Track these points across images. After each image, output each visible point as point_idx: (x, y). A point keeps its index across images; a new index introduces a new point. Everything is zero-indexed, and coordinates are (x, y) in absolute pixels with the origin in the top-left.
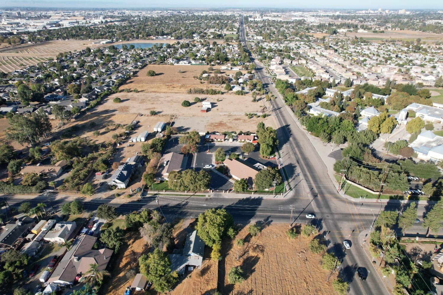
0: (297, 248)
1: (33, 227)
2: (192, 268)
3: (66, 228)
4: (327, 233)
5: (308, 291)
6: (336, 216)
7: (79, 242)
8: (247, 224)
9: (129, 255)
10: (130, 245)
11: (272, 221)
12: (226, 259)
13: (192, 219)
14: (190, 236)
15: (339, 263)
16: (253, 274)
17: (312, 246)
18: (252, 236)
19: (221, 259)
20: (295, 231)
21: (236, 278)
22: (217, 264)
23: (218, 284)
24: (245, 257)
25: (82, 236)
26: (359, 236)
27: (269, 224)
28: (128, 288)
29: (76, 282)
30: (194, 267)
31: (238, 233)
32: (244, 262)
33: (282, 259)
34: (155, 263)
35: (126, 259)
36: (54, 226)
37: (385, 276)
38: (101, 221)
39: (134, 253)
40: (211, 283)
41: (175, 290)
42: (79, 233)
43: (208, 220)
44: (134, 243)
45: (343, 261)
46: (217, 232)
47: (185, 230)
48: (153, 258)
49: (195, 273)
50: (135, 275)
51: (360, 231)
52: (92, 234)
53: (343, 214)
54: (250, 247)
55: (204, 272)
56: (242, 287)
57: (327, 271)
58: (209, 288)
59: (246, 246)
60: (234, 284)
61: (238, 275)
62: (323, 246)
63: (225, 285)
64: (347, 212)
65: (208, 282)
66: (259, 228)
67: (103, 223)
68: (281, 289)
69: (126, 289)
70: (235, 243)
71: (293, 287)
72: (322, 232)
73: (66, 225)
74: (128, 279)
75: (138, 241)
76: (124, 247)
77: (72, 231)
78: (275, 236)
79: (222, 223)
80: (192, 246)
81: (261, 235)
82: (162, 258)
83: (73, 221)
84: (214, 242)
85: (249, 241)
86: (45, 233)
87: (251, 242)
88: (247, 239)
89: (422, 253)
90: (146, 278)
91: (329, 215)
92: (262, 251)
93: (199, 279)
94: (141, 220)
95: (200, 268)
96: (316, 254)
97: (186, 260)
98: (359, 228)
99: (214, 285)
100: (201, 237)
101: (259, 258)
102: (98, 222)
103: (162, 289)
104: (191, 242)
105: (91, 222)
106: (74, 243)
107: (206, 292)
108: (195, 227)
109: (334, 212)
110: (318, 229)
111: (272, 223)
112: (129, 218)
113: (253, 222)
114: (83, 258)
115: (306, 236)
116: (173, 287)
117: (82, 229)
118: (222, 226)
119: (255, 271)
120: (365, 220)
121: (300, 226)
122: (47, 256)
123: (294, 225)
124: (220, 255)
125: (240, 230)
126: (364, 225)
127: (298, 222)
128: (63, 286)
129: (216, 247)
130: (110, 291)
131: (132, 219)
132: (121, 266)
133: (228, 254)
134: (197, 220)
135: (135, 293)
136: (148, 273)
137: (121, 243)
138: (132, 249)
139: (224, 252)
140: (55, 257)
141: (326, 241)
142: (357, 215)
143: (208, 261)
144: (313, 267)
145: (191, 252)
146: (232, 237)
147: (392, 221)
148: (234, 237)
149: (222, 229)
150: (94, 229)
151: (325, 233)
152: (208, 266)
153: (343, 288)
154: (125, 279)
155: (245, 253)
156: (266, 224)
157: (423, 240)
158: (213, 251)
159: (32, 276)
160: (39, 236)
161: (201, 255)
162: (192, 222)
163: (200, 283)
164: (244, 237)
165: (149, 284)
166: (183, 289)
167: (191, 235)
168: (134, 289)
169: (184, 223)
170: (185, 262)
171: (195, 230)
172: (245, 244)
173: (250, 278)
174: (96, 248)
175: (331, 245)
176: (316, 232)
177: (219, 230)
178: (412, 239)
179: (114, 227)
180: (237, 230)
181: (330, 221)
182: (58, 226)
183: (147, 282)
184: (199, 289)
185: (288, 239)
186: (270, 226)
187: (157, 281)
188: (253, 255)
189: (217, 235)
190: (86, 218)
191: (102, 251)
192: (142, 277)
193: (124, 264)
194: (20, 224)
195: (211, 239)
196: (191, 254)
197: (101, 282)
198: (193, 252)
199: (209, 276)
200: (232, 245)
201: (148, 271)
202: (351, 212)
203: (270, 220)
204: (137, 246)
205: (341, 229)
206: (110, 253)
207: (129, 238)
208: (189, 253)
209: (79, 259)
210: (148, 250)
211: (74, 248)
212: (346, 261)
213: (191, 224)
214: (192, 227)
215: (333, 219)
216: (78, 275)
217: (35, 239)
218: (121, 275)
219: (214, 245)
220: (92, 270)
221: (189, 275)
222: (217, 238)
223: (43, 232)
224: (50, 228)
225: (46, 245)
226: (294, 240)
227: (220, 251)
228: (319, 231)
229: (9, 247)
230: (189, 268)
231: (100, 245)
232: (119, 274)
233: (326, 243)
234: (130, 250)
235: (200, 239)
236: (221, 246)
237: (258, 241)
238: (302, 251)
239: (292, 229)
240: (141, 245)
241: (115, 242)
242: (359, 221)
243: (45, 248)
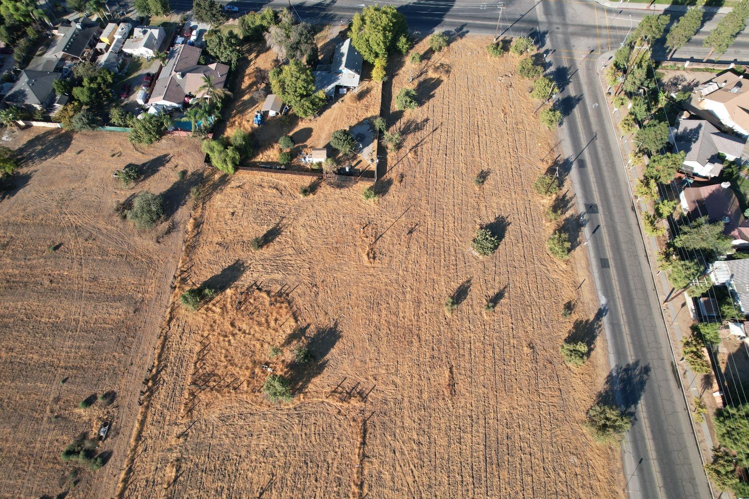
0: (500, 71)
1: (101, 33)
2: (345, 90)
3: (151, 36)
4: (551, 52)
5: (505, 123)
6: (571, 29)
7: (176, 55)
8: (428, 34)
9: (253, 73)
10: (251, 60)
11: (467, 32)
12: (393, 80)
13: (342, 25)
14: (340, 47)
15: (556, 90)
16: (431, 100)
17: (523, 68)
18: (434, 52)
19: (386, 79)
20: (500, 46)
21: (406, 101)
22: (381, 86)
23: (382, 110)
24: (422, 79)
25: (179, 46)
26: (599, 59)
27: (462, 36)
28: (258, 112)
29: (186, 105)
30: (348, 89)
31: (413, 47)
32: (420, 84)
33: (475, 83)
34: (292, 76)
35: (250, 79)
36: (131, 33)
37: (616, 109)
38: (201, 26)
39: (258, 70)
40: (371, 110)
41: (322, 116)
42: (173, 44)
43: (368, 22)
44: (258, 58)
45: (563, 89)
46: (382, 38)
47: (333, 41)
48: (289, 70)
49: (348, 97)
50: (266, 96)
51: (602, 53)
52: (192, 44)
53: (583, 26)
54: (431, 66)
55: (361, 96)
56: (414, 115)
57: (537, 100)
58: (369, 115)
59: (424, 65)
60: (404, 111)
61: (410, 97)
62: (540, 69)
63: (391, 112)
64: (591, 23)
65: (367, 108)
66: (447, 38)
67: (205, 31)
68: (468, 120)
69: (256, 113)
70: (408, 60)
71: (485, 117)
72: (542, 50)
73: (149, 31)
74: (257, 102)
75: (262, 56)
76: (244, 63)
77: (161, 40)
78: (469, 53)
79: (390, 26)
80: (344, 59)
81: (448, 51)
82: (302, 70)
83: (159, 26)
84: (377, 55)
85: (429, 59)
86: (122, 42)
87: (432, 60)
88: (427, 56)
89: (685, 83)
90: (282, 99)
91: (560, 26)
92: (448, 72)
93: (355, 105)
94: (265, 23)
95: (356, 91)
96: (527, 79)
97: (336, 79)
98: (602, 48)
99: (375, 110)
100: (357, 48)
101: (442, 81)
102: (198, 29)
103: (305, 112)
104: (342, 55)
105: (186, 28)
106: (171, 56)
107: (365, 119)
108: (349, 33)
109: (569, 22)
110: (538, 46)
111: (467, 35)
112: (244, 20)
113: (438, 31)
114: (188, 74)
115: (517, 55)
116: (320, 114)
117: (175, 38)
118: (389, 31)
119: (434, 96)
120: (615, 37)
121: (510, 41)
122: (136, 75)
123: (500, 39)
124: (385, 73)
125: (417, 43)
126: (612, 43)
127: (508, 36)
128: (170, 109)
129: (379, 64)
130: (235, 116)
131: (250, 22)
132: (243, 87)
133: (397, 75)
134: (351, 25)
135: (268, 119)
136: (284, 92)
137: (239, 56)
138: (256, 66)
139: (392, 69)
140: (148, 74)
141: (546, 63)
142: (606, 28)
143: (367, 82)
144: (518, 95)
145: (342, 68)
146: (404, 51)
147: (657, 32)
148: (407, 52)
149: (389, 34)
150: (193, 38)
151: (547, 52)
152: (367, 88)
153: (553, 118)
154: (253, 102)
155: (421, 74)
156: (459, 35)
157: (696, 66)
158: (375, 68)
159: (125, 98)
160: (115, 45)
161: (356, 71)
162: (343, 30)
163: (357, 109)
164: (422, 53)
165: (286, 108)
166: (333, 116)
167: (343, 45)
168: (266, 113)
169: (330, 31)
170: (335, 80)
171: (348, 38)
172: (423, 61)
173: (426, 104)
174: (203, 63)
175: (552, 69)
176: (533, 50)
177: (384, 35)
178: (679, 65)
179: (225, 33)
180: (413, 42)
181: (560, 36)
182: (137, 31)
183: (284, 105)
184: (355, 115)
185: (489, 57)
186: (464, 39)
187: (296, 102)
188: (434, 77)
189: (381, 44)
190: (176, 23)
191: (213, 66)
192: (276, 98)
193: (247, 85)
194: (79, 26)
195: (372, 51)
196: (343, 71)
197: (219, 105)
198: (345, 67)
199: (369, 100)
200: (404, 62)
201: (284, 88)
202: (597, 24)
203: (465, 29)
204: (263, 62)
205: (573, 48)
206: (226, 69)
207: (250, 51)
208: (340, 69)
209: (183, 75)
210: (278, 65)
211: (172, 62)
212: (568, 90)
213: (340, 32)
214: (343, 36)
215: (564, 33)
216: (187, 96)
217: (110, 50)
218: (246, 97)
219: (377, 61)
220: (205, 86)
221: (342, 99)
222: (380, 49)
223: (118, 41)
224: (127, 35)
225: (128, 59)
226: (497, 58)
227: (385, 69)
228: (538, 49)
229: (78, 59)
230: (340, 90)
231: (208, 58)
232: (243, 97)
233: (546, 66)
234: (253, 67)
235: (356, 51)
236: (387, 62)
237: (443, 58)
238: (507, 74)
239: (498, 44)
240: (268, 60)
241: (231, 52)
242: (607, 36)
243: (129, 63)
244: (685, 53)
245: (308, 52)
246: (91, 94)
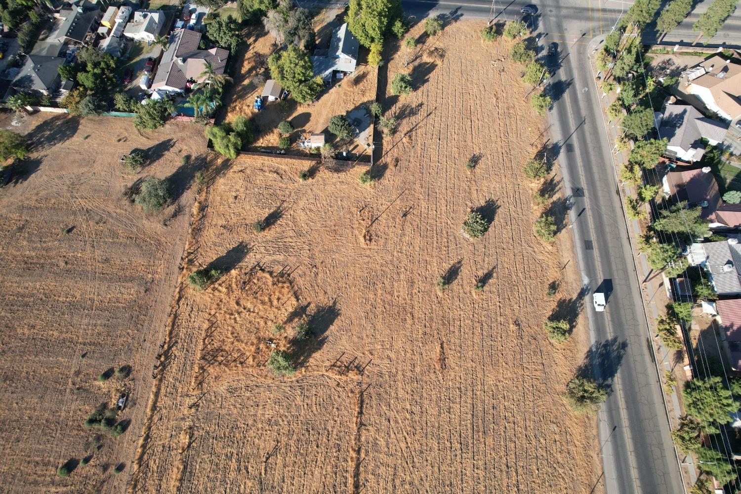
0: (493, 55)
1: (102, 17)
2: (342, 74)
3: (152, 20)
4: (543, 36)
5: (497, 108)
6: (564, 12)
7: (177, 39)
8: (423, 18)
9: (252, 57)
10: (250, 45)
11: (462, 15)
12: (389, 65)
13: (339, 9)
14: (337, 31)
15: (547, 75)
16: (426, 85)
17: (516, 52)
18: (428, 36)
19: (381, 64)
20: (493, 30)
21: (401, 87)
22: (377, 71)
23: (377, 95)
24: (416, 63)
25: (179, 31)
26: (590, 43)
27: (456, 19)
28: (258, 97)
29: (188, 90)
30: (345, 73)
31: (409, 30)
32: (415, 69)
33: (469, 68)
34: (291, 63)
35: (249, 63)
36: (131, 16)
37: (605, 94)
38: (201, 9)
39: (258, 55)
40: (367, 94)
41: (320, 101)
42: (173, 28)
43: (364, 7)
44: (257, 42)
45: (554, 74)
46: (377, 23)
47: (329, 24)
48: (288, 56)
49: (345, 81)
50: (265, 82)
51: (594, 36)
52: (192, 28)
53: (576, 8)
54: (425, 50)
55: (358, 80)
56: (408, 100)
57: (528, 85)
58: (365, 100)
59: (418, 49)
60: (399, 96)
61: (405, 82)
62: (532, 53)
63: (387, 96)
64: (584, 5)
65: (363, 93)
66: (441, 22)
67: (204, 14)
68: (461, 104)
69: (256, 98)
70: (403, 44)
71: (478, 102)
72: (535, 34)
73: (150, 15)
74: (257, 87)
75: (261, 40)
76: (243, 47)
77: (162, 25)
78: (463, 37)
79: (385, 12)
80: (341, 44)
81: (443, 35)
82: (301, 56)
83: (158, 9)
84: (373, 40)
85: (424, 43)
86: (123, 26)
87: (427, 44)
88: (421, 40)
89: (673, 67)
90: (281, 84)
91: (553, 9)
92: (442, 56)
93: (352, 89)
94: (263, 7)
95: (353, 76)
96: (520, 63)
97: (334, 64)
98: (594, 32)
99: (372, 95)
100: (353, 33)
101: (437, 65)
102: (197, 13)
103: (304, 98)
104: (339, 40)
105: (185, 10)
106: (172, 40)
107: (361, 104)
108: (345, 18)
109: (562, 4)
110: (531, 30)
111: (461, 18)
112: (243, 4)
113: (433, 14)
114: (189, 60)
115: (510, 39)
116: (318, 98)
117: (175, 22)
118: (385, 16)
119: (428, 81)
120: (606, 20)
121: (504, 25)
122: (137, 59)
123: (494, 22)
124: (380, 58)
125: (412, 26)
126: (603, 26)
127: (501, 19)
128: (173, 94)
129: (375, 48)
130: (235, 101)
131: (248, 6)
132: (243, 72)
133: (393, 59)
134: (347, 9)
135: (268, 103)
136: (283, 78)
137: (238, 41)
138: (255, 50)
139: (387, 55)
140: (150, 59)
141: (538, 47)
142: (598, 10)
143: (363, 67)
144: (510, 80)
145: (339, 53)
146: (400, 35)
147: (647, 16)
148: (403, 36)
149: (385, 20)
150: (193, 22)
151: (539, 36)
152: (364, 73)
153: (543, 104)
154: (252, 87)
155: (416, 58)
156: (453, 19)
157: (685, 49)
158: (371, 53)
159: (128, 83)
160: (117, 29)
161: (353, 56)
162: (340, 13)
163: (353, 94)
164: (417, 37)
165: (285, 93)
166: (331, 100)
167: (339, 29)
168: (266, 98)
169: (327, 15)
170: (332, 66)
171: (345, 22)
172: (418, 45)
173: (421, 89)
174: (204, 48)
175: (544, 53)
176: (526, 34)
177: (381, 22)
178: (669, 48)
179: (224, 18)
180: (408, 26)
181: (553, 19)
182: (138, 15)
183: (283, 90)
184: (352, 100)
185: (482, 41)
186: (458, 23)
187: (295, 88)
188: (428, 61)
189: (377, 29)
190: (176, 6)
191: (213, 51)
192: (275, 83)
193: (247, 69)
194: (80, 10)
195: (367, 36)
196: (340, 56)
197: (221, 90)
198: (342, 52)
199: (366, 85)
200: (399, 46)
201: (283, 74)
202: (590, 6)
203: (459, 13)
204: (261, 46)
205: (565, 32)
206: (225, 54)
207: (249, 36)
208: (337, 54)
209: (184, 61)
210: (278, 50)
211: (173, 47)
212: (559, 75)
213: (337, 16)
214: (340, 20)
215: (557, 16)
216: (188, 81)
217: (112, 34)
218: (246, 82)
219: (373, 45)
220: (206, 72)
221: (339, 84)
222: (376, 34)
223: (119, 25)
224: (127, 18)
225: (130, 44)
226: (491, 43)
227: (381, 54)
228: (531, 33)
229: (80, 43)
230: (338, 75)
231: (208, 43)
232: (243, 81)
233: (538, 50)
234: (252, 51)
235: (352, 35)
236: (382, 47)
237: (438, 42)
238: (500, 58)
239: (491, 28)
240: (267, 44)
241: (230, 37)
242: (599, 19)
243: (130, 48)
244: (675, 36)
245: (306, 38)
246: (96, 80)
